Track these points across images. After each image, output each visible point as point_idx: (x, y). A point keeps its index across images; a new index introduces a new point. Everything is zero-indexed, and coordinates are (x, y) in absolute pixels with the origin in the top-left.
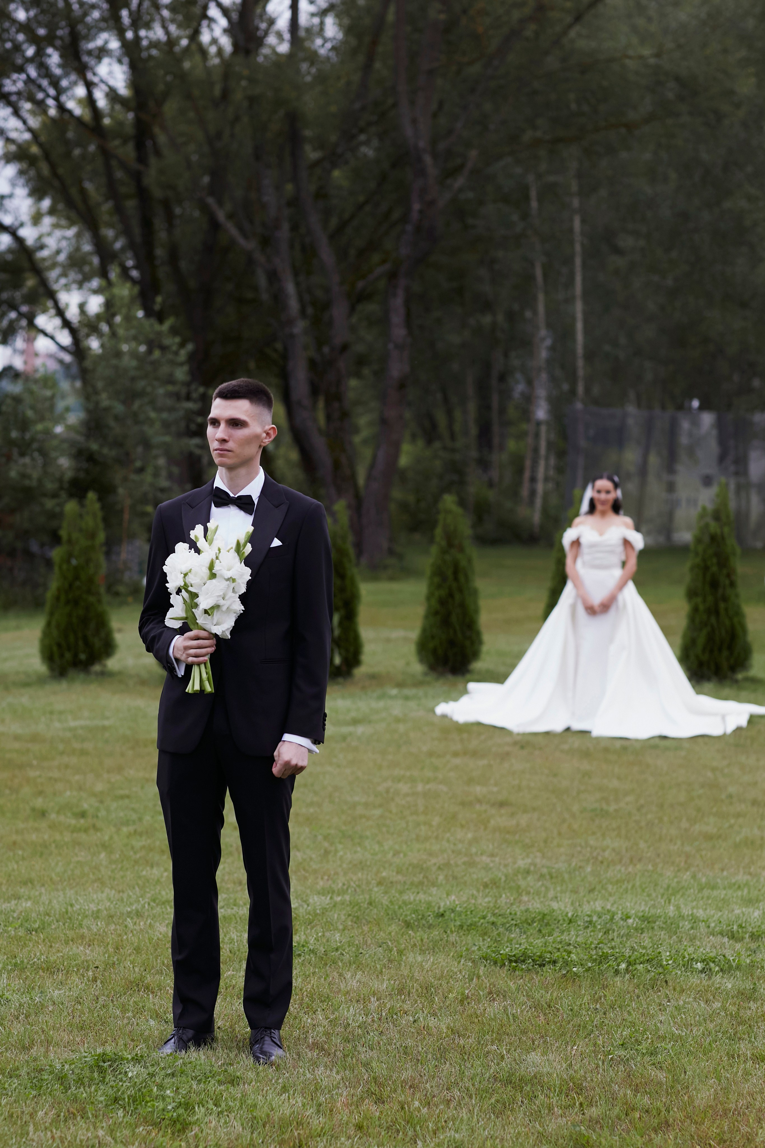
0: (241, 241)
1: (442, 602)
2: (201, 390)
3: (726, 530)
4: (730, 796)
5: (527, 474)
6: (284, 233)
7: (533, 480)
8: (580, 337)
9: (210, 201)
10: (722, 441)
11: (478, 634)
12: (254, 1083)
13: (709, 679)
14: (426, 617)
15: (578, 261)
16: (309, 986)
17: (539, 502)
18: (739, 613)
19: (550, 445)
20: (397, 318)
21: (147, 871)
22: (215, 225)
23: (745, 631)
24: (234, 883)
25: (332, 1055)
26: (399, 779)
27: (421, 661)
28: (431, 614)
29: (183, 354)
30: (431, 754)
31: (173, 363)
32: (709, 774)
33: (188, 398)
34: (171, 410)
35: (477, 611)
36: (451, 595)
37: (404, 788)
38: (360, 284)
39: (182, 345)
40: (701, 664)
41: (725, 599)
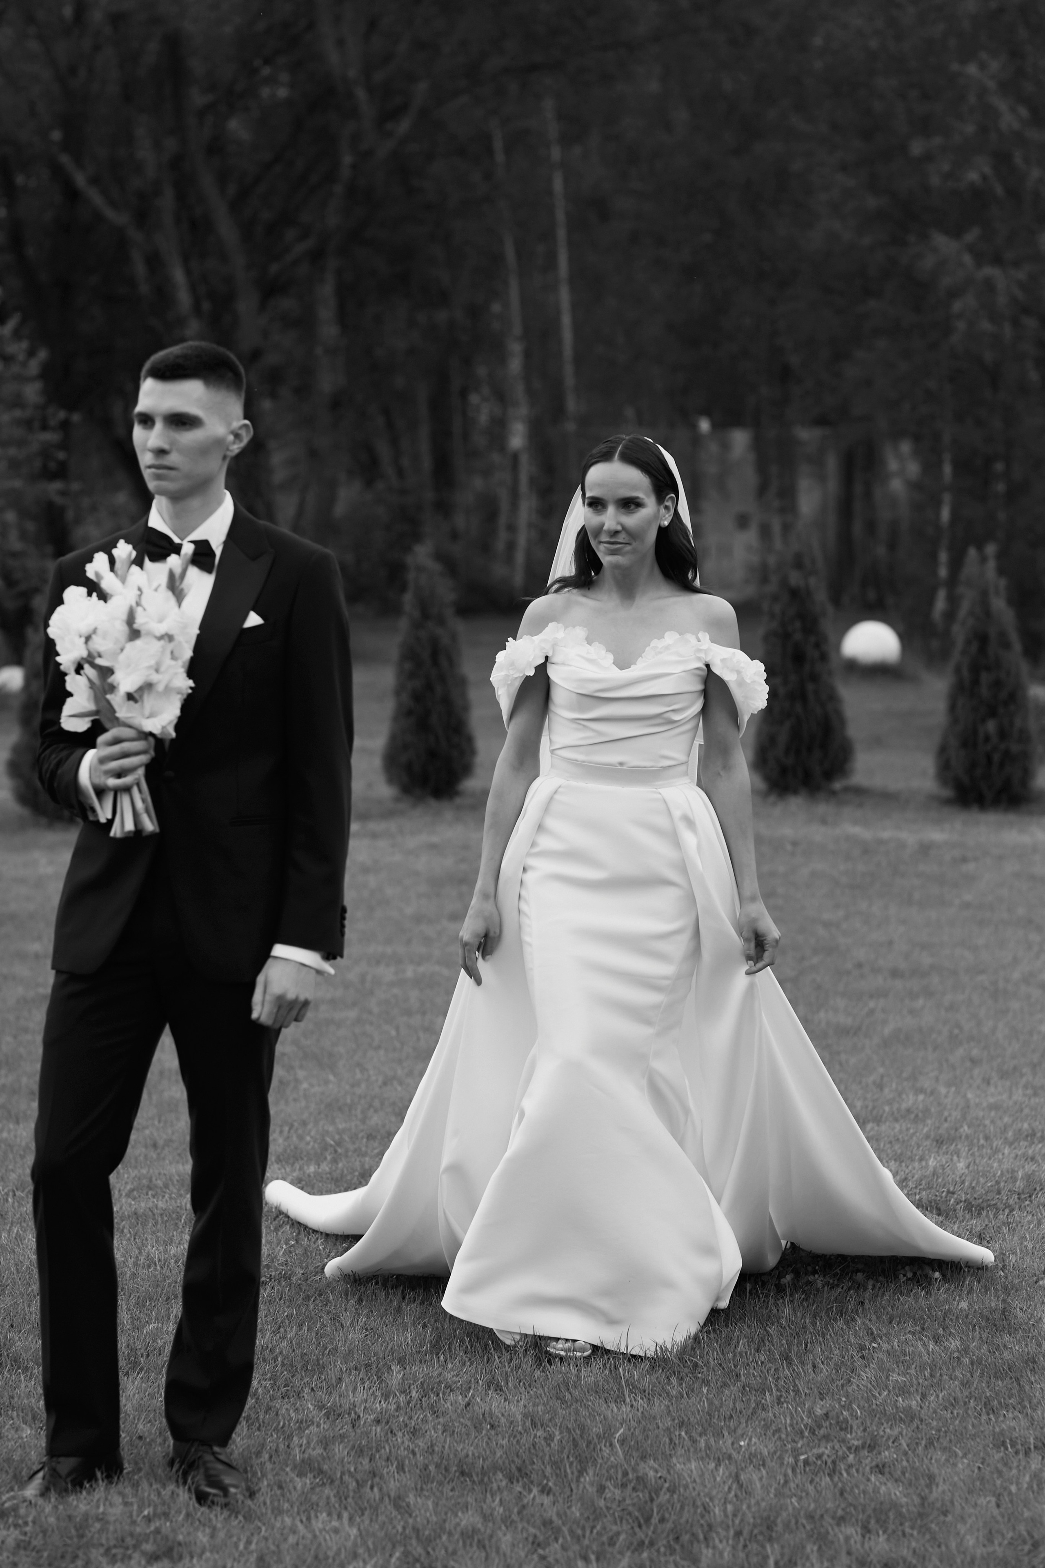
0: (110, 214)
1: (417, 697)
2: (62, 415)
3: (812, 581)
4: (860, 966)
5: (502, 521)
6: (167, 201)
7: (512, 528)
8: (567, 335)
9: (65, 159)
10: (762, 466)
11: (470, 740)
12: (208, 1554)
13: (795, 792)
14: (396, 719)
15: (561, 233)
16: (284, 1344)
17: (520, 557)
18: (833, 697)
19: (532, 480)
20: (326, 313)
21: (9, 1131)
22: (72, 195)
23: (842, 721)
24: (146, 1147)
25: (337, 1483)
26: (378, 961)
27: (390, 781)
28: (403, 713)
29: (34, 367)
30: (418, 919)
31: (22, 379)
32: (821, 931)
33: (44, 427)
34: (21, 443)
35: (466, 708)
36: (429, 687)
37: (387, 973)
38: (274, 268)
39: (31, 353)
40: (784, 771)
41: (814, 678)
